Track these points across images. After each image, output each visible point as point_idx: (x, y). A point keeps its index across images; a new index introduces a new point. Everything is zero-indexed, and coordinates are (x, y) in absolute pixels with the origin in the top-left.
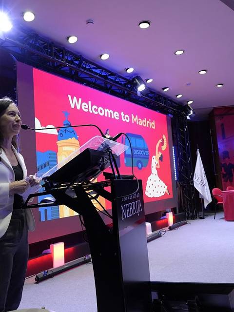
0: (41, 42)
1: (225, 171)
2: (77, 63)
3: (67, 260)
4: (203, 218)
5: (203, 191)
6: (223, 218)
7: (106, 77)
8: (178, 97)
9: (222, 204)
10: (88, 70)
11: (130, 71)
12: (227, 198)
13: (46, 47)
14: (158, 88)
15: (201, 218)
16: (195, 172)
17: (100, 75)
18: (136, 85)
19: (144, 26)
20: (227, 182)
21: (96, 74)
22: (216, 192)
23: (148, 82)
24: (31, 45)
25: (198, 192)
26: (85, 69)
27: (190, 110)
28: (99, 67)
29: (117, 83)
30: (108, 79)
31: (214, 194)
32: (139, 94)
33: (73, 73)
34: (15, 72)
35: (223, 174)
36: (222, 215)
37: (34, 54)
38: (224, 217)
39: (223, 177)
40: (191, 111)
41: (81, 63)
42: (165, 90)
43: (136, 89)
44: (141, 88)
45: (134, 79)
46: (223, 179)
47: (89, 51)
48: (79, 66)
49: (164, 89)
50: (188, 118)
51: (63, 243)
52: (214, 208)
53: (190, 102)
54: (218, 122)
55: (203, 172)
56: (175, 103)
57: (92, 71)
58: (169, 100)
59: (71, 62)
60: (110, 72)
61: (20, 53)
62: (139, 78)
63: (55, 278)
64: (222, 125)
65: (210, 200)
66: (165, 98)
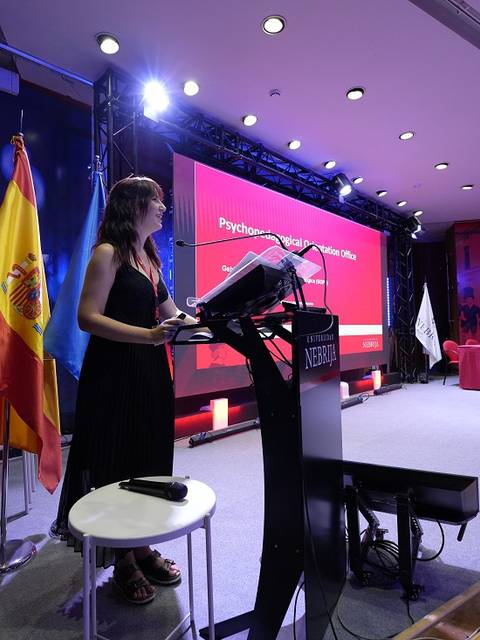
0: (207, 125)
1: (465, 316)
2: (255, 154)
3: (231, 421)
4: (427, 383)
5: (430, 344)
6: (457, 385)
7: (294, 175)
8: (401, 205)
9: (457, 364)
10: (270, 165)
11: (330, 165)
12: (465, 357)
13: (213, 132)
14: (370, 191)
15: (423, 382)
16: (419, 316)
17: (288, 173)
18: (338, 187)
19: (355, 95)
20: (467, 332)
21: (282, 170)
22: (448, 345)
23: (357, 182)
24: (192, 129)
25: (420, 346)
26: (265, 163)
27: (418, 224)
28: (286, 160)
29: (311, 183)
30: (297, 178)
31: (445, 348)
32: (341, 200)
33: (249, 169)
34: (171, 168)
35: (462, 321)
36: (456, 380)
37: (196, 143)
38: (458, 382)
39: (462, 326)
40: (419, 228)
41: (260, 155)
42: (381, 195)
43: (338, 192)
44: (346, 191)
45: (335, 178)
46: (461, 329)
47: (272, 137)
48: (258, 158)
49: (379, 193)
50: (414, 236)
51: (226, 400)
52: (445, 369)
53: (418, 214)
54: (460, 244)
55: (432, 316)
56: (395, 214)
57: (275, 167)
58: (386, 209)
59: (247, 153)
60: (300, 167)
61: (179, 141)
62: (342, 176)
63: (214, 443)
64: (466, 248)
65: (439, 358)
66: (380, 207)
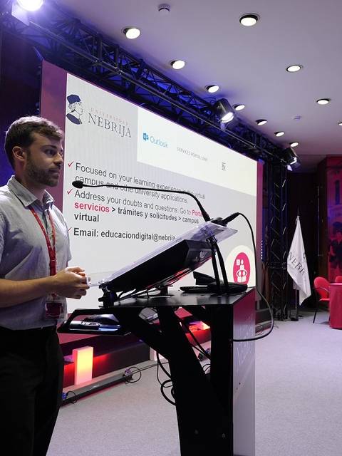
0: (83, 33)
1: (334, 252)
2: (135, 70)
3: (95, 373)
4: (297, 320)
5: (300, 279)
6: (326, 323)
7: (174, 96)
8: (278, 135)
9: (328, 302)
10: (150, 83)
11: (213, 90)
12: (337, 292)
13: (89, 42)
14: (251, 117)
15: (293, 320)
16: (291, 251)
17: (168, 93)
18: (220, 113)
19: (249, 22)
20: (335, 268)
21: (163, 90)
22: (319, 282)
23: (238, 109)
24: (65, 35)
25: (291, 280)
26: (145, 80)
27: (294, 156)
28: (168, 80)
29: (191, 106)
30: (178, 99)
31: (316, 285)
32: (223, 128)
33: (127, 86)
34: (40, 78)
36: (325, 317)
37: (69, 51)
38: (328, 320)
39: (330, 261)
40: (295, 159)
41: (140, 71)
42: (261, 124)
43: (220, 118)
44: (228, 118)
45: (217, 104)
46: (329, 264)
47: (156, 52)
48: (138, 75)
49: (259, 121)
50: (289, 168)
51: (92, 348)
52: (314, 305)
53: (293, 145)
54: (331, 177)
55: (303, 250)
56: (272, 144)
57: (156, 87)
58: (264, 139)
59: (126, 69)
60: (182, 88)
61: (49, 46)
62: (225, 102)
63: (79, 403)
64: (337, 182)
65: (309, 294)
66: (258, 136)
